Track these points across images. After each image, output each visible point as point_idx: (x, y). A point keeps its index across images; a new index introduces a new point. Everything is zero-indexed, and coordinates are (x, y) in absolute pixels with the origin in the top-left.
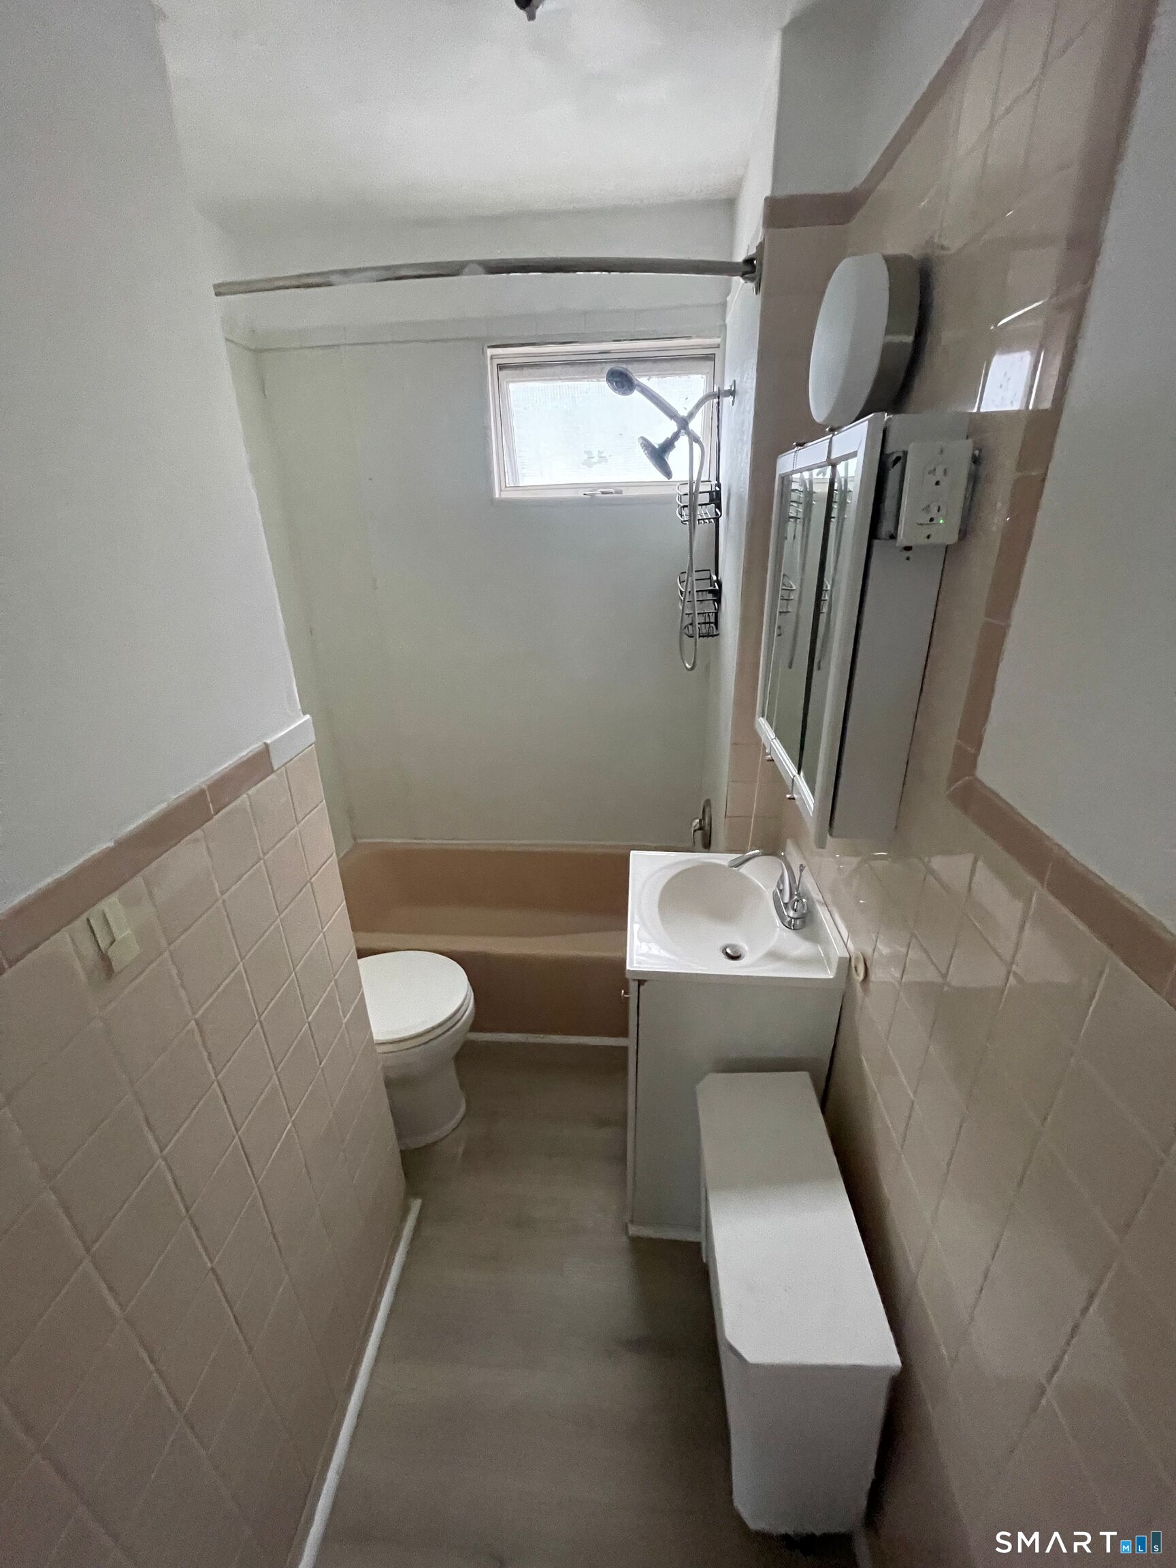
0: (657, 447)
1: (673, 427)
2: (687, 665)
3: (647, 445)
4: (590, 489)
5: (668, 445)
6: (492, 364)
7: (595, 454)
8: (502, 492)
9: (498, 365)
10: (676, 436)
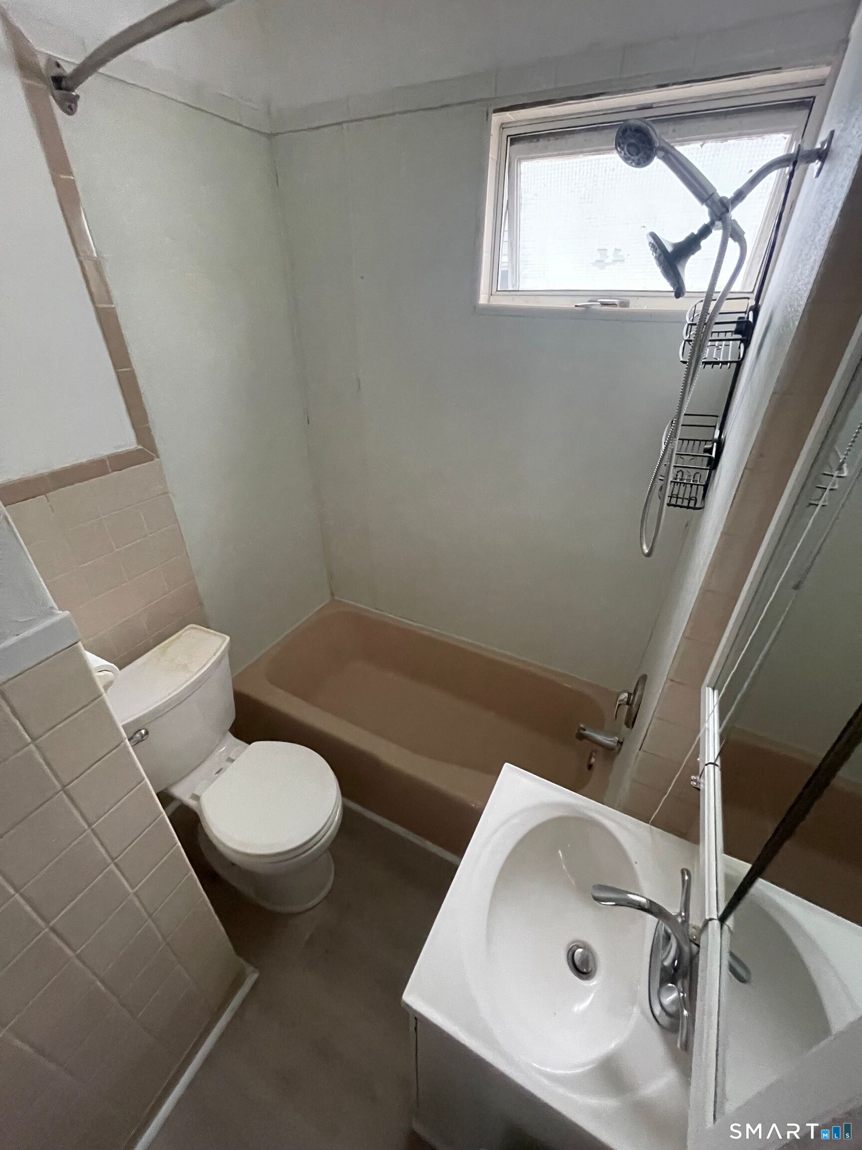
0: (670, 249)
1: (702, 215)
2: (645, 547)
3: (657, 244)
4: (589, 298)
5: (691, 245)
6: (500, 135)
7: (610, 252)
8: (491, 297)
9: (508, 136)
10: (705, 231)
